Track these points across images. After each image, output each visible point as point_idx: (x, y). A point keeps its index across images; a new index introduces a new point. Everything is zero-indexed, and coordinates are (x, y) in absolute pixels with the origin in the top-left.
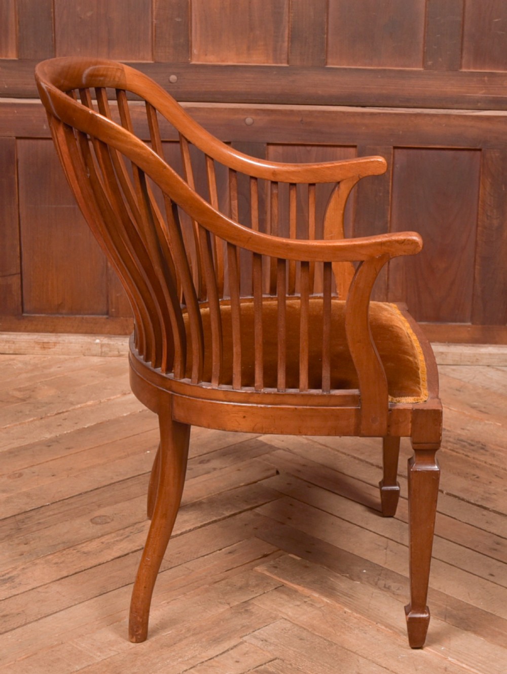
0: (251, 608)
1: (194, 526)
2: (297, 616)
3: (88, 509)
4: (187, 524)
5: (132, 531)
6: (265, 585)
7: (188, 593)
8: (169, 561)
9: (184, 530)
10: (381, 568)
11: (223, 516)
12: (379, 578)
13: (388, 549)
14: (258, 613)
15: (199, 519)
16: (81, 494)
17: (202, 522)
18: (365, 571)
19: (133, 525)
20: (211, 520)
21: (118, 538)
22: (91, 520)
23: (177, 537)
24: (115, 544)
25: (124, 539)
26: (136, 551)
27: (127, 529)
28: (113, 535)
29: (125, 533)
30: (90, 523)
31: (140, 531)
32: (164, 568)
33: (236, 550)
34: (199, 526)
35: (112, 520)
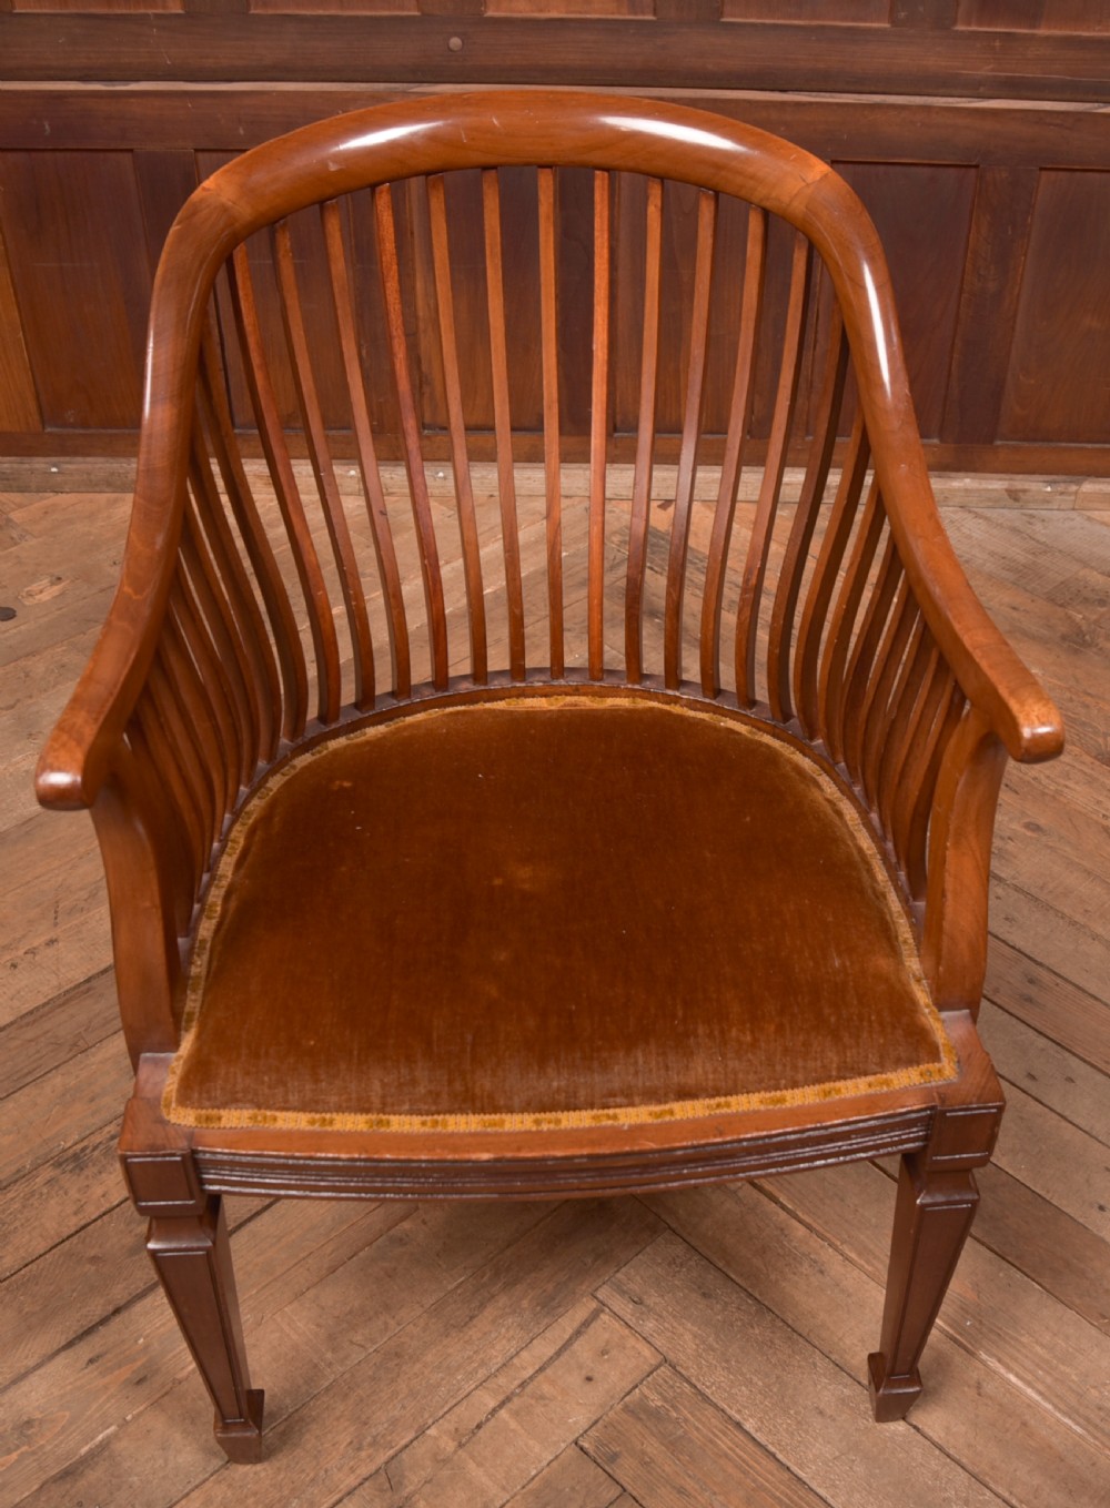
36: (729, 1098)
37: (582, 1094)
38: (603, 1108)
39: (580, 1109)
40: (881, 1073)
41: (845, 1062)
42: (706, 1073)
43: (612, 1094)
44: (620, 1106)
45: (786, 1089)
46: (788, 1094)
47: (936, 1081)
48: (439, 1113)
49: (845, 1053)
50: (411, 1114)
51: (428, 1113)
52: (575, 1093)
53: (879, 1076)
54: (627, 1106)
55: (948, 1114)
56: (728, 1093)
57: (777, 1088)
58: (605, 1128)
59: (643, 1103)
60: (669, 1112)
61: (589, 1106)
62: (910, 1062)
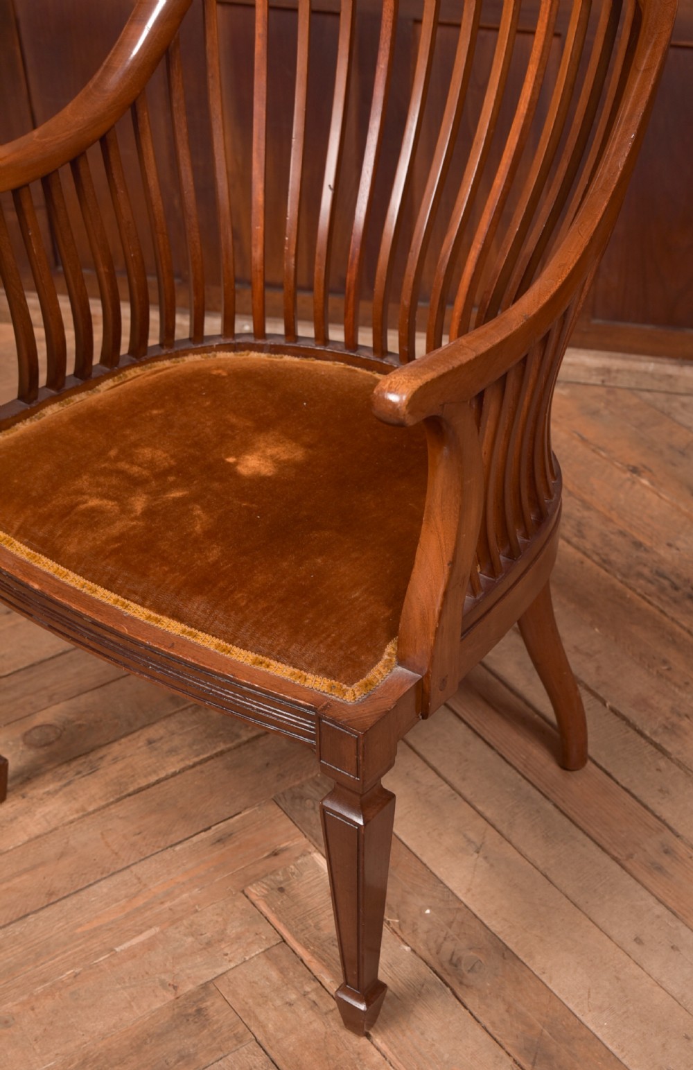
0: (208, 1003)
1: (182, 765)
2: (280, 1035)
3: (32, 703)
4: (172, 759)
5: (81, 769)
6: (250, 940)
7: (118, 949)
8: (116, 854)
9: (162, 774)
10: (457, 905)
11: (237, 741)
12: (447, 933)
13: (481, 853)
14: (217, 1021)
15: (195, 747)
16: (33, 665)
17: (197, 755)
18: (428, 911)
19: (86, 754)
20: (215, 752)
21: (51, 787)
22: (26, 734)
23: (149, 790)
24: (41, 802)
25: (60, 789)
26: (72, 822)
27: (74, 764)
28: (49, 776)
29: (69, 773)
30: (21, 743)
31: (93, 770)
32: (102, 873)
33: (231, 834)
34: (191, 764)
35: (58, 738)
36: (200, 633)
37: (120, 583)
38: (125, 598)
39: (112, 591)
40: (305, 671)
41: (287, 650)
42: (198, 608)
43: (135, 593)
44: (135, 602)
45: (237, 647)
46: (236, 650)
47: (335, 696)
48: (40, 552)
49: (292, 644)
50: (26, 546)
51: (36, 550)
52: (116, 579)
53: (302, 672)
54: (140, 604)
55: (324, 721)
56: (202, 630)
57: (231, 642)
58: (116, 609)
59: (150, 608)
60: (158, 621)
61: (118, 592)
62: (330, 675)
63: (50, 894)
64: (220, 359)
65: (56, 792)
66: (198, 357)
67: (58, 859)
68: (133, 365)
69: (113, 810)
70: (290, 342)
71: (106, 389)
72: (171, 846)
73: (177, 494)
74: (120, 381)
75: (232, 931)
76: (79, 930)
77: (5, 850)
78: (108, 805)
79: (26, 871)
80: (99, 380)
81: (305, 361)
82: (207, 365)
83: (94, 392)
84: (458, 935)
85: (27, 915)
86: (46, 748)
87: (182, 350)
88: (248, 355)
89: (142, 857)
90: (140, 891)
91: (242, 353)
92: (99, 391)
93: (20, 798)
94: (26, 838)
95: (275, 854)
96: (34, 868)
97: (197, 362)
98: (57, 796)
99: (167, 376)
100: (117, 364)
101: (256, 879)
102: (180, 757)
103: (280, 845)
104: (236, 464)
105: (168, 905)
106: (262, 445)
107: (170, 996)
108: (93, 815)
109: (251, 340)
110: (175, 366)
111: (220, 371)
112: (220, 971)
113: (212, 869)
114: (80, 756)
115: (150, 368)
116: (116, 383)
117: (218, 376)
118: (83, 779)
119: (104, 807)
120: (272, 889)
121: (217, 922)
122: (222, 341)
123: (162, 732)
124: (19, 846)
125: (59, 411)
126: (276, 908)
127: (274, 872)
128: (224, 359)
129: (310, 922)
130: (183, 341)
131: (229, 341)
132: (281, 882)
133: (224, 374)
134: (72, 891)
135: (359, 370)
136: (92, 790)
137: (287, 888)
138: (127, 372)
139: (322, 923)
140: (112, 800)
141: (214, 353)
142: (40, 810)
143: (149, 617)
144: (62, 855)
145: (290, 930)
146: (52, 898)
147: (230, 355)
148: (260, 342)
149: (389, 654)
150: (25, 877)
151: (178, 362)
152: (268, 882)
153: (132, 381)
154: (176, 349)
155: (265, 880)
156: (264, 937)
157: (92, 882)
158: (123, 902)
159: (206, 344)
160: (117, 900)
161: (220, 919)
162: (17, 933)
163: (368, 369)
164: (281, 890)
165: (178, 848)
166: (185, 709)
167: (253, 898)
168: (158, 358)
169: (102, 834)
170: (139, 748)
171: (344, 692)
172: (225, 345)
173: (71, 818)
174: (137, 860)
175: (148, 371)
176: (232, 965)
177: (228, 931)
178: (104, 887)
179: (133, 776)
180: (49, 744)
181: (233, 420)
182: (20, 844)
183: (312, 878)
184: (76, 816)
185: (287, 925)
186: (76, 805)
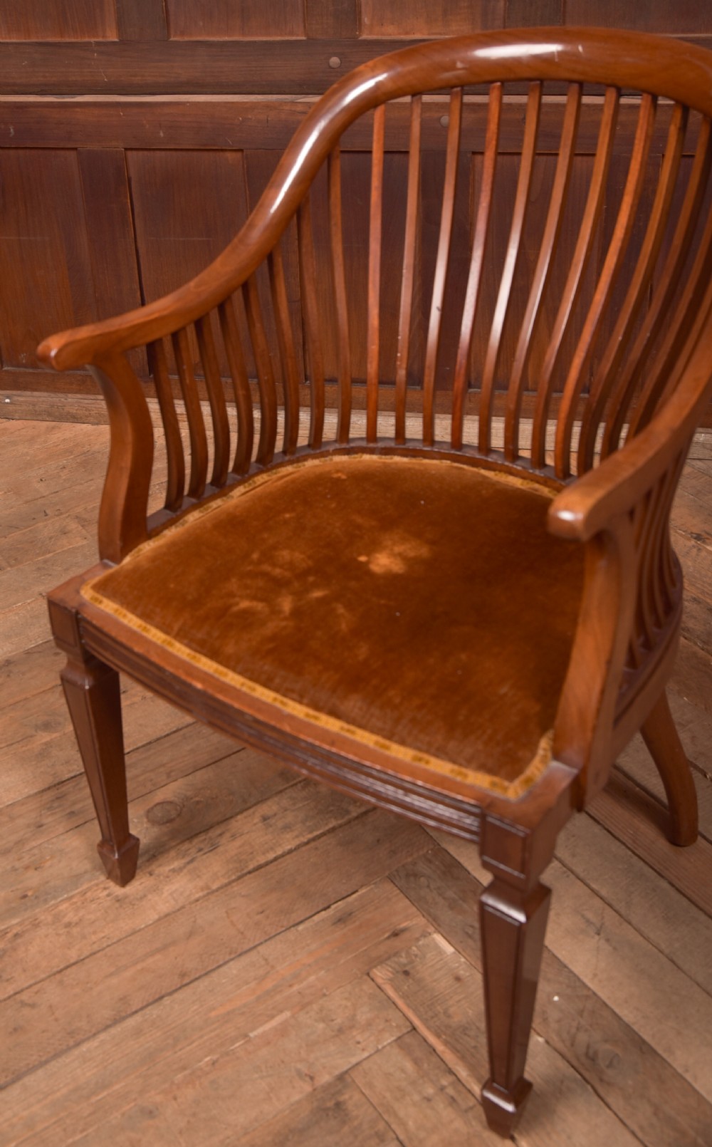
0: (346, 1097)
1: (297, 842)
2: (422, 1134)
3: (151, 780)
4: (288, 836)
5: (202, 846)
6: (381, 1027)
7: (252, 1035)
8: (242, 933)
9: (279, 852)
10: (585, 992)
11: (347, 818)
12: (579, 1023)
13: (602, 935)
14: (357, 1117)
15: (308, 824)
16: (150, 743)
17: (311, 832)
18: (556, 998)
19: (206, 831)
20: (327, 828)
21: (176, 864)
22: (148, 811)
23: (268, 867)
24: (168, 879)
25: (184, 867)
26: (197, 900)
27: (196, 841)
28: (173, 853)
29: (191, 851)
30: (145, 820)
31: (214, 847)
32: (230, 954)
33: (350, 914)
34: (306, 840)
35: (179, 815)
36: (358, 730)
37: (277, 681)
38: (283, 696)
39: (270, 690)
40: (465, 768)
41: (445, 747)
42: (354, 706)
43: (293, 691)
44: (293, 700)
45: (395, 743)
46: (395, 746)
47: (498, 793)
48: (200, 652)
49: (449, 741)
50: (186, 647)
51: (196, 651)
52: (274, 677)
53: (462, 768)
54: (297, 702)
55: (488, 818)
56: (359, 726)
57: (391, 739)
58: (276, 707)
59: (308, 705)
60: (316, 718)
61: (277, 690)
62: (490, 771)
63: (183, 975)
64: (337, 463)
65: (181, 869)
66: (316, 462)
67: (188, 939)
68: (261, 472)
69: (236, 888)
70: (400, 444)
71: (238, 496)
72: (294, 926)
73: (317, 594)
74: (251, 487)
75: (363, 1015)
76: (213, 1014)
77: (138, 929)
78: (230, 883)
79: (158, 951)
80: (233, 487)
81: (414, 461)
82: (327, 469)
83: (228, 498)
84: (591, 1026)
85: (161, 998)
86: (168, 825)
87: (302, 456)
88: (361, 457)
89: (267, 937)
90: (268, 973)
91: (356, 456)
92: (232, 497)
93: (148, 875)
94: (156, 917)
95: (395, 934)
96: (165, 947)
97: (317, 466)
98: (182, 874)
99: (293, 481)
100: (247, 472)
101: (380, 961)
102: (295, 833)
103: (399, 924)
104: (368, 563)
105: (296, 988)
106: (389, 543)
107: (307, 1088)
108: (216, 893)
109: (364, 444)
110: (298, 471)
111: (339, 475)
112: (354, 1060)
113: (336, 950)
114: (200, 833)
115: (276, 473)
116: (247, 489)
117: (339, 479)
118: (205, 857)
119: (226, 885)
120: (397, 972)
121: (346, 1007)
122: (337, 446)
123: (275, 808)
124: (150, 925)
125: (200, 518)
126: (403, 993)
127: (396, 954)
128: (341, 462)
129: (439, 1008)
130: (303, 448)
131: (344, 446)
132: (405, 965)
133: (344, 477)
134: (203, 972)
135: (465, 467)
136: (214, 868)
137: (412, 971)
138: (256, 479)
139: (452, 1010)
140: (234, 877)
141: (330, 457)
142: (167, 888)
143: (307, 715)
144: (190, 935)
145: (420, 1017)
146: (186, 980)
147: (344, 458)
148: (371, 445)
149: (545, 749)
150: (158, 957)
151: (300, 467)
152: (393, 965)
153: (261, 487)
154: (297, 455)
155: (389, 962)
156: (394, 1024)
157: (221, 962)
158: (253, 985)
159: (323, 449)
160: (247, 983)
161: (349, 1004)
162: (154, 1016)
163: (473, 465)
164: (406, 973)
165: (301, 927)
166: (296, 784)
167: (380, 981)
168: (282, 465)
169: (227, 912)
170: (255, 824)
171: (505, 789)
172: (340, 449)
173: (197, 896)
174: (262, 940)
175: (274, 477)
176: (366, 1054)
177: (358, 1017)
178: (233, 968)
179: (252, 853)
180: (170, 821)
181: (359, 520)
182: (151, 922)
183: (435, 961)
184: (201, 894)
185: (415, 1011)
186: (201, 883)
